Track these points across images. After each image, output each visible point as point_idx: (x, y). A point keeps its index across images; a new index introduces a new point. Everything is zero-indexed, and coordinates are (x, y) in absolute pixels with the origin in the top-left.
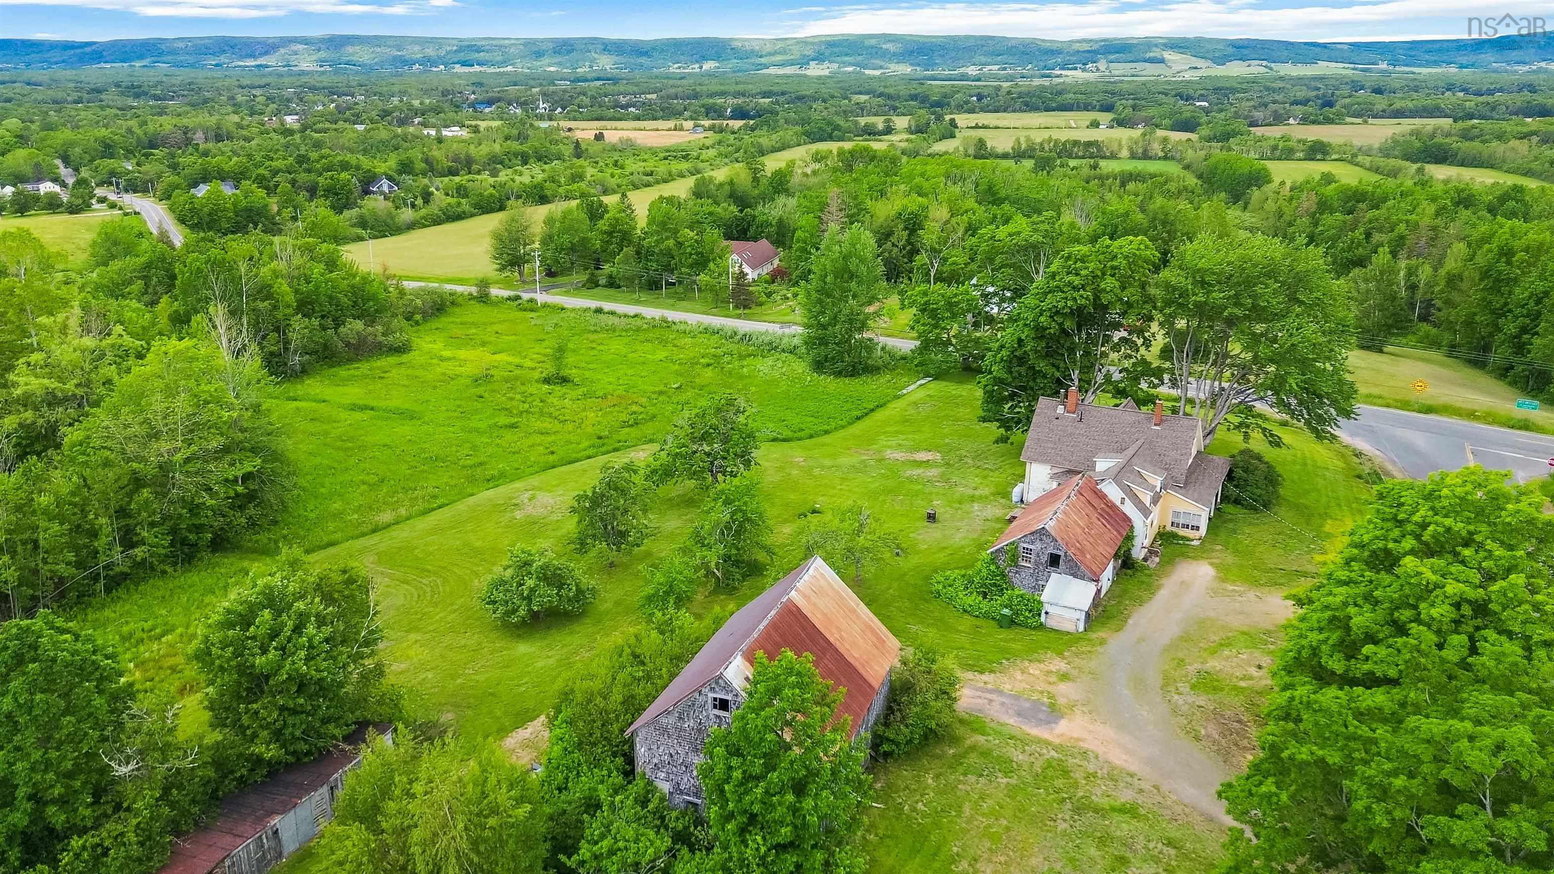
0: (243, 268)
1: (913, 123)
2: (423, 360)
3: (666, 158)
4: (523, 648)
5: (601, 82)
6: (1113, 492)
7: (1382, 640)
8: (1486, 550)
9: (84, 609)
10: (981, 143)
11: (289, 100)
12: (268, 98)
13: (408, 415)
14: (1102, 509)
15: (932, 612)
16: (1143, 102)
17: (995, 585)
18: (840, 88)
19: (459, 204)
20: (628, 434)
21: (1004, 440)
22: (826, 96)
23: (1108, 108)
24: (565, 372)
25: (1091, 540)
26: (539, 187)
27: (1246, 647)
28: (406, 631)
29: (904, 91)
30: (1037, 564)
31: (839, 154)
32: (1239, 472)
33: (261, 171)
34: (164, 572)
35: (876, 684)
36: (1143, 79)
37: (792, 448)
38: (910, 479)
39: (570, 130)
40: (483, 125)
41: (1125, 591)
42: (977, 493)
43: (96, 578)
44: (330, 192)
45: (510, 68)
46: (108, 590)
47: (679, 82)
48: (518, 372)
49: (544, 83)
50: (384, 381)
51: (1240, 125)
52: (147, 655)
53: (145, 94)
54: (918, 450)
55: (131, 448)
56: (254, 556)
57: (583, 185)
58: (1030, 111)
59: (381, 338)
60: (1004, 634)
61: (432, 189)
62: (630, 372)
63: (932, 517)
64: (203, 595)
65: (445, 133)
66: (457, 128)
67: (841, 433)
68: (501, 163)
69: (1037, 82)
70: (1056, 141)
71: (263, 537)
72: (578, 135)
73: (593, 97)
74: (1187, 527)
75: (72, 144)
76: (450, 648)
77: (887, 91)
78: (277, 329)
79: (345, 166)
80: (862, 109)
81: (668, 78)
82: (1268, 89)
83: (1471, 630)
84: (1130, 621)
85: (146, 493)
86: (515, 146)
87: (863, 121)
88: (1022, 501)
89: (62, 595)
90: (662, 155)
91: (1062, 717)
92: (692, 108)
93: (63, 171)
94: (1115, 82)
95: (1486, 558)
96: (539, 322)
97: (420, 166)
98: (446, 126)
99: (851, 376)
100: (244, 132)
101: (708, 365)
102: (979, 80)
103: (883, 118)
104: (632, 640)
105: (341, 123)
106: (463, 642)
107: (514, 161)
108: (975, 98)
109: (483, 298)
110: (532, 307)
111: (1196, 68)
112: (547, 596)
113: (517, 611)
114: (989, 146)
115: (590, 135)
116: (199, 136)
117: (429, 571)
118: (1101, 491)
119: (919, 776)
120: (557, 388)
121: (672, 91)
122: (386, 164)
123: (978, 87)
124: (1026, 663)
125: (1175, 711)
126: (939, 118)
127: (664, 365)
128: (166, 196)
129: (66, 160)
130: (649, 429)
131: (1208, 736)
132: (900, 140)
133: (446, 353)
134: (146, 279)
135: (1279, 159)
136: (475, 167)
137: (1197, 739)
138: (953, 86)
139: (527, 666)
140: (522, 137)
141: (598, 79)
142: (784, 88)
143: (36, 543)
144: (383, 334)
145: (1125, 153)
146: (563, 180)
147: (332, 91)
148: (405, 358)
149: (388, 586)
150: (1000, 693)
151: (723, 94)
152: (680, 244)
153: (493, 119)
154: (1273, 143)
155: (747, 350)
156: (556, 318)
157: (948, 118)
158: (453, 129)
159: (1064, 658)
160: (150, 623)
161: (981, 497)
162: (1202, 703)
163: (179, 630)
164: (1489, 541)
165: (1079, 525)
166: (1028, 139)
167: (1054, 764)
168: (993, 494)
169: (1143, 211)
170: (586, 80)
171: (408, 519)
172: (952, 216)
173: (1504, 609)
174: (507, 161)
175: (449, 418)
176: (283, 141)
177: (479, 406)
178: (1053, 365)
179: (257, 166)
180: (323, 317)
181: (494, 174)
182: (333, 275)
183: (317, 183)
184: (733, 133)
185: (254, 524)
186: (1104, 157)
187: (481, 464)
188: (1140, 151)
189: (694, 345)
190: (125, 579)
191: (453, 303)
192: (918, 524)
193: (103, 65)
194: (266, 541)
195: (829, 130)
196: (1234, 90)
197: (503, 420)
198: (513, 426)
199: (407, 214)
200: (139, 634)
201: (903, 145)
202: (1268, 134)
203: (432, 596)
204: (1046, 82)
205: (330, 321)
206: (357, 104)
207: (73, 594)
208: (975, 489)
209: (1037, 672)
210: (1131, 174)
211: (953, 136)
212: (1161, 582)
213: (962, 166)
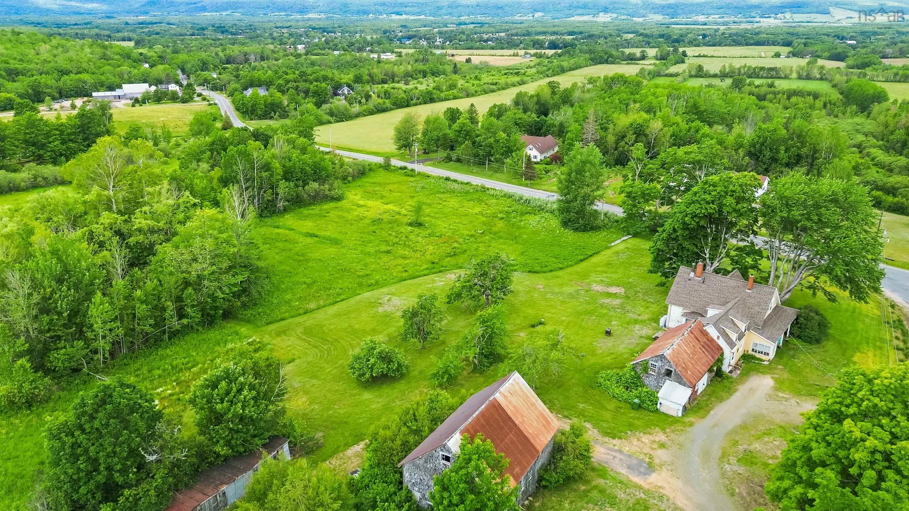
0: (255, 155)
1: (659, 54)
2: (348, 206)
3: (505, 74)
4: (367, 395)
5: (474, 25)
6: (713, 332)
7: (829, 465)
8: (897, 421)
9: (157, 349)
10: (700, 68)
11: (301, 36)
12: (290, 35)
13: (335, 242)
14: (705, 342)
15: (594, 395)
16: (812, 41)
17: (633, 383)
18: (617, 30)
19: (384, 103)
20: (448, 262)
21: (662, 284)
22: (607, 35)
23: (788, 44)
24: (422, 219)
25: (693, 362)
26: (429, 93)
27: (780, 437)
28: (310, 378)
29: (656, 31)
30: (659, 374)
31: (604, 80)
32: (801, 320)
33: (281, 82)
34: (198, 330)
35: (540, 449)
36: (814, 24)
37: (539, 277)
38: (602, 306)
39: (453, 55)
40: (404, 51)
41: (714, 392)
42: (640, 318)
43: (164, 332)
44: (316, 94)
45: (423, 17)
46: (170, 338)
47: (519, 26)
48: (397, 217)
49: (441, 25)
50: (327, 218)
51: (875, 58)
52: (183, 378)
53: (227, 31)
54: (610, 285)
55: (184, 267)
56: (243, 323)
57: (455, 91)
58: (735, 45)
59: (327, 192)
60: (633, 414)
61: (371, 93)
62: (457, 221)
63: (608, 333)
64: (214, 345)
65: (383, 56)
66: (390, 54)
67: (569, 270)
68: (411, 76)
69: (743, 26)
70: (749, 67)
71: (249, 313)
72: (457, 59)
73: (468, 35)
74: (762, 353)
75: (186, 62)
76: (329, 391)
77: (645, 32)
78: (272, 188)
79: (325, 78)
80: (628, 44)
81: (513, 23)
82: (899, 32)
83: (881, 468)
84: (712, 412)
85: (190, 290)
86: (421, 66)
87: (627, 51)
88: (665, 326)
89: (147, 341)
90: (503, 72)
91: (654, 471)
92: (525, 42)
93: (181, 76)
94: (795, 27)
95: (896, 425)
96: (413, 184)
97: (366, 77)
98: (384, 52)
99: (583, 231)
100: (275, 55)
101: (502, 218)
102: (705, 24)
103: (640, 49)
104: (415, 406)
105: (327, 50)
106: (337, 388)
107: (419, 75)
108: (701, 37)
109: (387, 167)
110: (412, 173)
111: (851, 18)
112: (381, 367)
113: (365, 374)
114: (705, 69)
115: (463, 59)
116: (252, 57)
117: (328, 341)
118: (705, 331)
119: (561, 501)
120: (416, 229)
121: (514, 31)
122: (347, 77)
123: (704, 30)
124: (642, 434)
125: (723, 475)
126: (676, 51)
127: (478, 216)
128: (231, 95)
129: (183, 71)
130: (461, 259)
131: (740, 493)
132: (649, 65)
133: (361, 202)
134: (212, 151)
135: (899, 81)
136: (396, 79)
137: (732, 495)
138: (688, 29)
139: (366, 407)
140: (425, 61)
141: (472, 23)
142: (582, 29)
143: (134, 314)
144: (329, 190)
145: (794, 75)
146: (444, 88)
147: (324, 30)
148: (340, 204)
149: (306, 349)
150: (620, 451)
151: (544, 33)
152: (497, 141)
153: (410, 48)
154: (895, 71)
155: (527, 209)
156: (423, 182)
157: (681, 50)
158: (387, 54)
159: (665, 433)
160: (187, 360)
161: (641, 321)
162: (741, 472)
163: (200, 366)
164: (899, 416)
165: (687, 353)
166: (731, 66)
167: (641, 502)
168: (649, 319)
169: (786, 128)
170: (465, 24)
171: (324, 307)
172: (664, 126)
173: (899, 461)
174: (415, 76)
175: (356, 245)
176: (295, 61)
177: (372, 238)
178: (694, 244)
179: (279, 78)
180: (297, 180)
181: (407, 83)
182: (304, 157)
183: (309, 88)
184: (548, 58)
185: (245, 305)
186: (780, 78)
187: (367, 275)
188: (805, 74)
189: (497, 204)
190: (178, 333)
191: (370, 170)
192: (599, 336)
193: (206, 14)
194: (249, 315)
195: (606, 57)
196: (875, 33)
197: (384, 248)
198: (388, 252)
199: (356, 108)
200: (181, 366)
201: (651, 68)
202: (893, 64)
203: (327, 357)
204: (749, 26)
205: (301, 182)
206: (336, 38)
207: (152, 341)
208: (639, 315)
209: (647, 441)
210: (795, 91)
211: (683, 62)
212: (737, 387)
213: (680, 89)
